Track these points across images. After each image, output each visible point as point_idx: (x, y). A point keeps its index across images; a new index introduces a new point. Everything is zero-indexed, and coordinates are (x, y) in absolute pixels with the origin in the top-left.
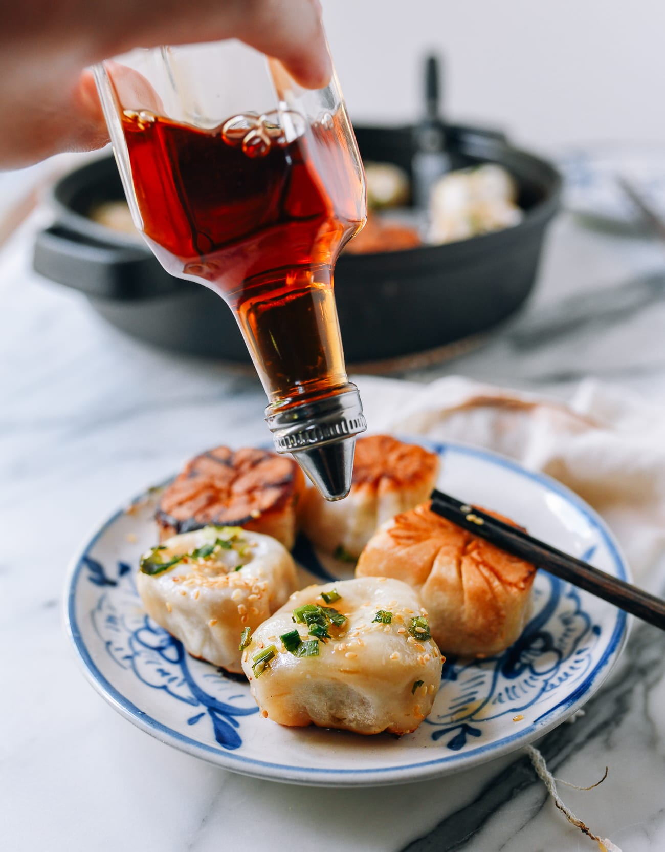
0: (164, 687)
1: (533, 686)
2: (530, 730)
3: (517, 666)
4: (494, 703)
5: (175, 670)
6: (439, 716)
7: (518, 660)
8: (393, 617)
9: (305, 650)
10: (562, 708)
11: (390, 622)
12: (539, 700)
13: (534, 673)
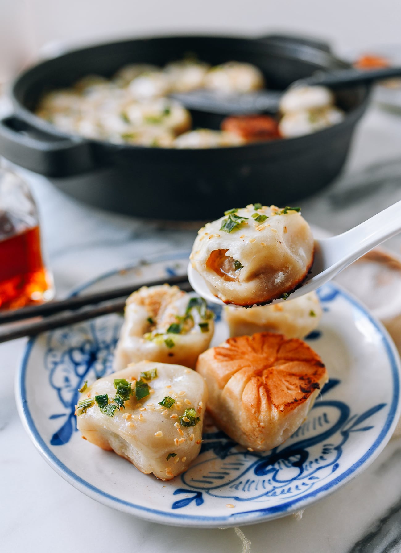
0: (59, 390)
1: (264, 488)
2: (224, 518)
3: (270, 467)
4: (231, 487)
5: (74, 381)
6: (192, 479)
7: (273, 464)
8: (175, 404)
9: (107, 410)
10: (258, 514)
11: (169, 408)
12: (256, 500)
13: (274, 478)
